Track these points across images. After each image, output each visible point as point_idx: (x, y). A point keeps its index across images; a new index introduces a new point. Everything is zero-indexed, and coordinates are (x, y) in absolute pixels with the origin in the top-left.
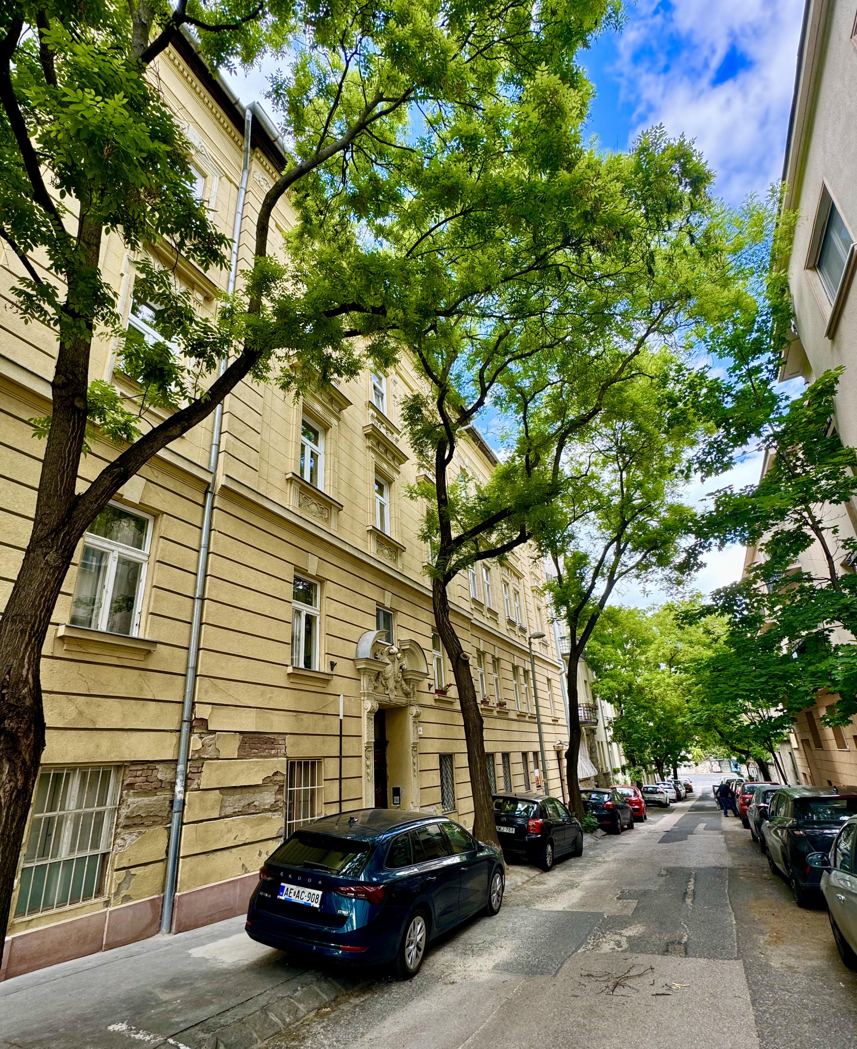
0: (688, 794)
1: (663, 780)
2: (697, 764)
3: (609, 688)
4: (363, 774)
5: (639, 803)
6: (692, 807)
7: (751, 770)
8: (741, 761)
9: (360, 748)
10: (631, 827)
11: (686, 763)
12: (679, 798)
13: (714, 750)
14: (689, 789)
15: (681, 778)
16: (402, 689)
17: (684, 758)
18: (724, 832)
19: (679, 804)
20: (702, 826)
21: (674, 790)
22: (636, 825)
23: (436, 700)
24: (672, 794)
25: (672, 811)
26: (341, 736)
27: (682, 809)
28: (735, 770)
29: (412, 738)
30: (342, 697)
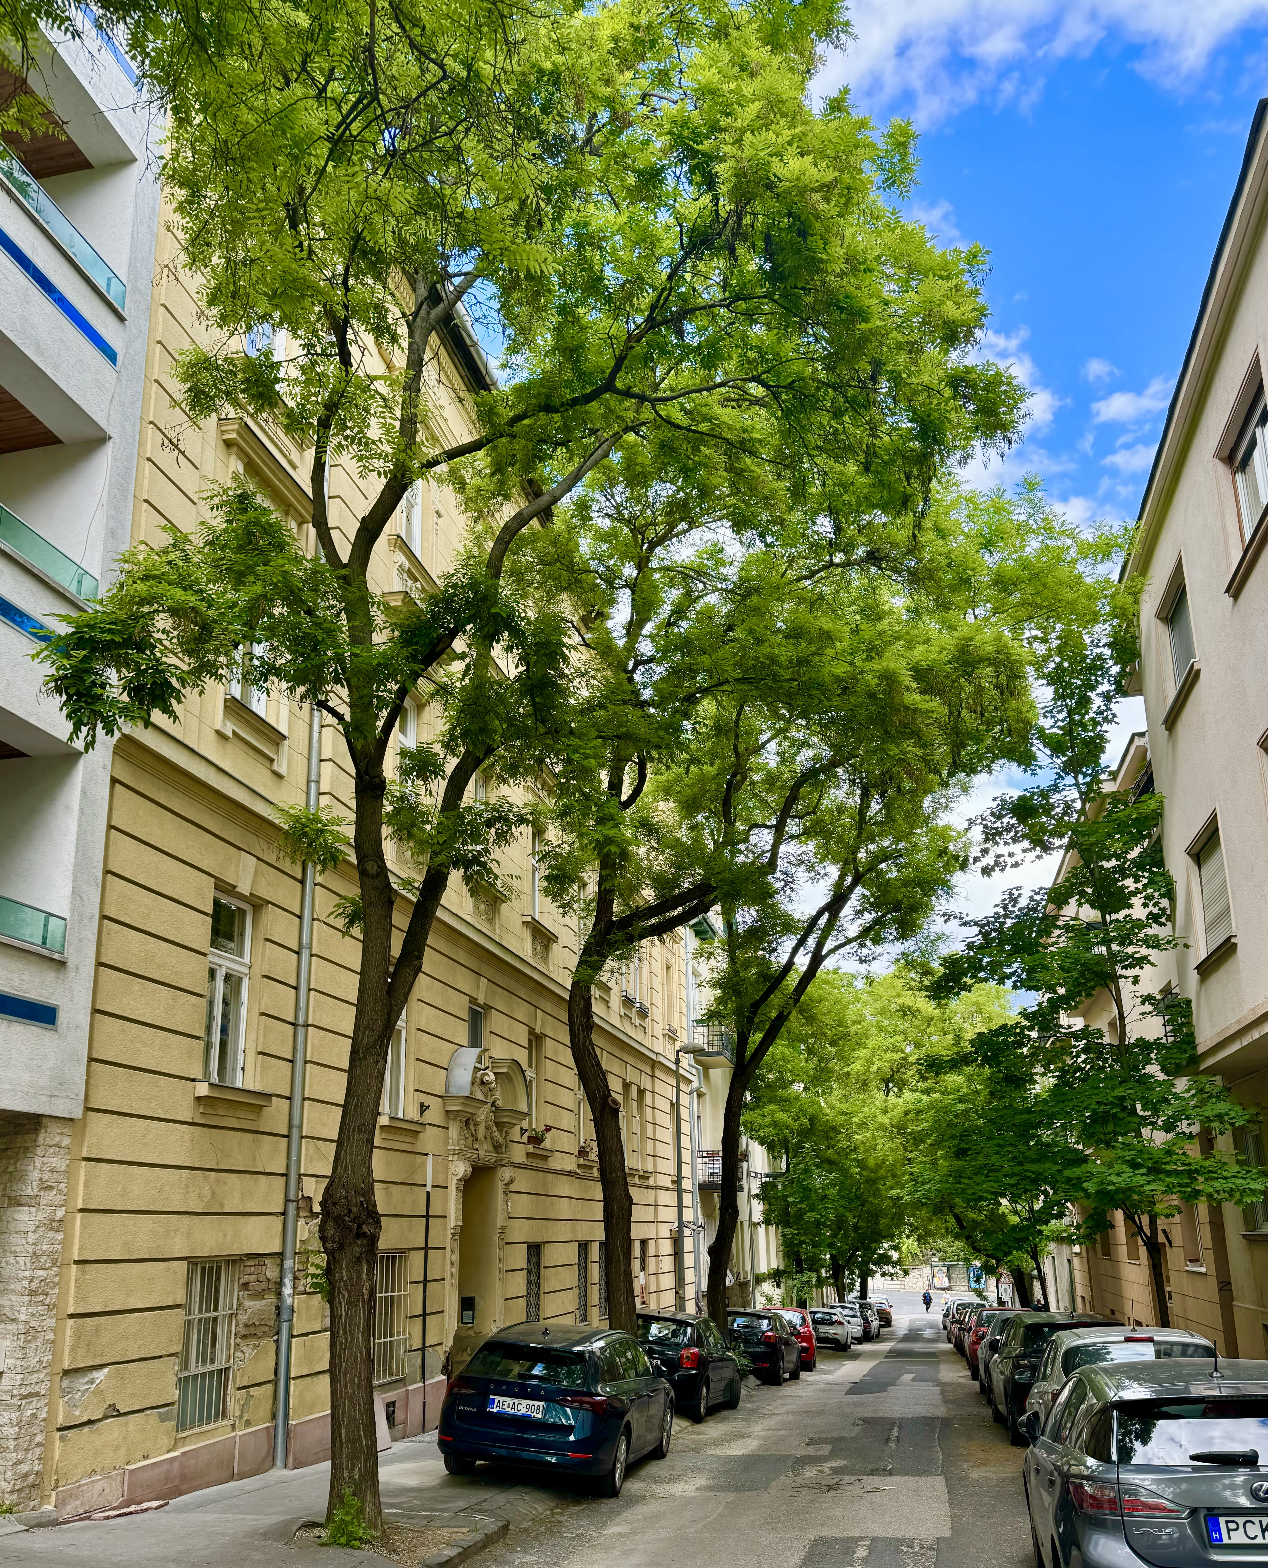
0: (884, 1330)
1: (841, 1299)
2: (906, 1272)
3: (775, 1124)
4: (448, 1276)
5: (807, 1338)
6: (891, 1351)
7: (1002, 1286)
8: (989, 1270)
9: (445, 1235)
10: (795, 1376)
11: (889, 1268)
12: (867, 1337)
13: (941, 1244)
14: (886, 1320)
15: (873, 1298)
16: (492, 1138)
17: (885, 1260)
18: (939, 1384)
19: (867, 1347)
20: (907, 1377)
21: (860, 1321)
22: (803, 1375)
23: (528, 1155)
24: (855, 1328)
25: (856, 1356)
26: (427, 1217)
27: (871, 1355)
28: (974, 1285)
29: (500, 1221)
30: (430, 1157)
